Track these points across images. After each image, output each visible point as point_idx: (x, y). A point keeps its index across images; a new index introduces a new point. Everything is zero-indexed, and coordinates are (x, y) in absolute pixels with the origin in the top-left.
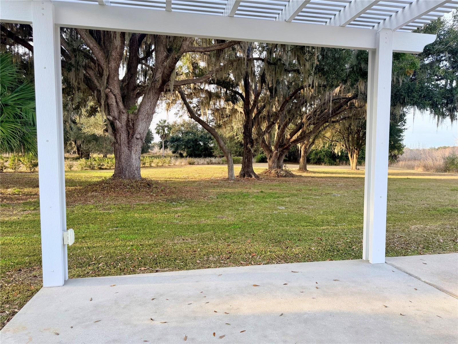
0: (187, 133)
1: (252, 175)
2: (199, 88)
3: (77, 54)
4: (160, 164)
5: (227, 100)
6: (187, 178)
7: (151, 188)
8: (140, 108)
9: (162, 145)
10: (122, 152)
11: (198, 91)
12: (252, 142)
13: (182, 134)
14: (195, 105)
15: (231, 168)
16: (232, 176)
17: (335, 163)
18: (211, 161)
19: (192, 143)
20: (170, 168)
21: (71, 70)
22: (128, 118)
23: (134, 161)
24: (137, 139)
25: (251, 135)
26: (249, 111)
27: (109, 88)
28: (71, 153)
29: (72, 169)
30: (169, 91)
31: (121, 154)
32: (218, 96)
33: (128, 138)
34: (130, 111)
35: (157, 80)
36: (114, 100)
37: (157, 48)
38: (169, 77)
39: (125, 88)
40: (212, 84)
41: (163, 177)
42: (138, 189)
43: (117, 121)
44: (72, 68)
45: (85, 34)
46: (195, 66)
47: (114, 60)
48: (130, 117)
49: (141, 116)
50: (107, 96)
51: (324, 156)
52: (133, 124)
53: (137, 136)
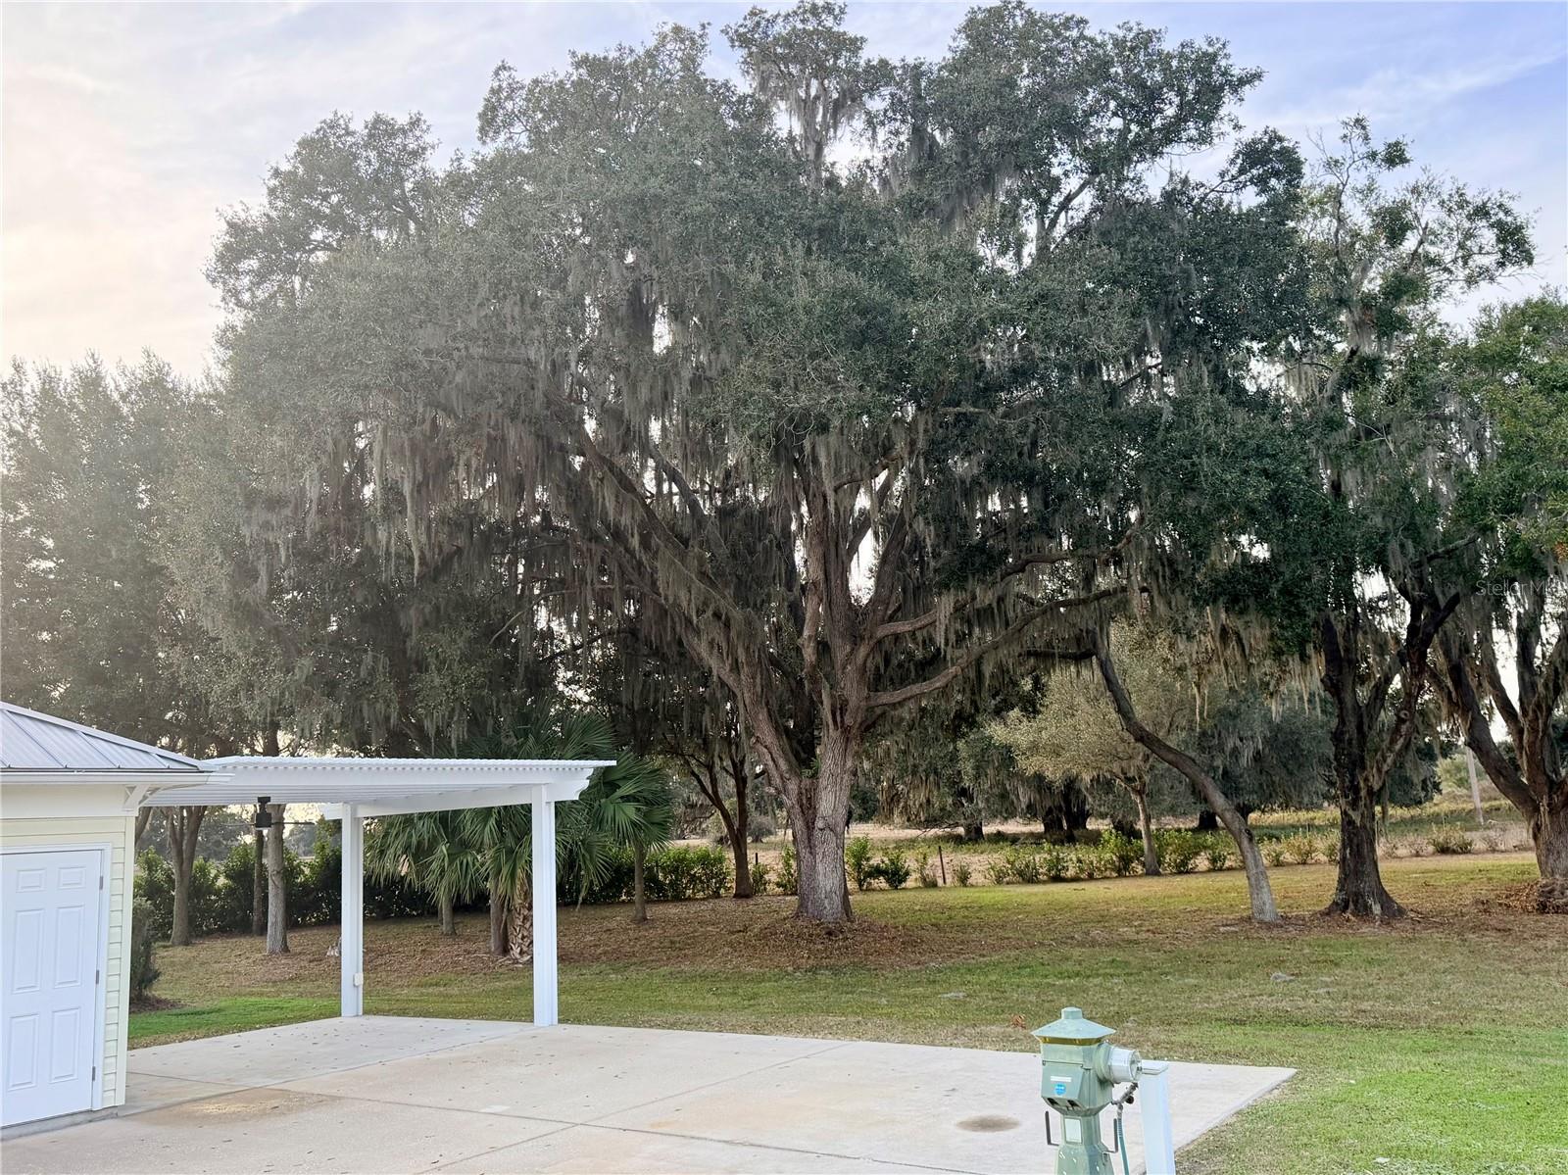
1: (1374, 906)
22: (800, 788)
24: (820, 830)
27: (755, 736)
33: (808, 829)
36: (769, 757)
48: (802, 786)
49: (822, 782)
52: (809, 799)
53: (820, 824)
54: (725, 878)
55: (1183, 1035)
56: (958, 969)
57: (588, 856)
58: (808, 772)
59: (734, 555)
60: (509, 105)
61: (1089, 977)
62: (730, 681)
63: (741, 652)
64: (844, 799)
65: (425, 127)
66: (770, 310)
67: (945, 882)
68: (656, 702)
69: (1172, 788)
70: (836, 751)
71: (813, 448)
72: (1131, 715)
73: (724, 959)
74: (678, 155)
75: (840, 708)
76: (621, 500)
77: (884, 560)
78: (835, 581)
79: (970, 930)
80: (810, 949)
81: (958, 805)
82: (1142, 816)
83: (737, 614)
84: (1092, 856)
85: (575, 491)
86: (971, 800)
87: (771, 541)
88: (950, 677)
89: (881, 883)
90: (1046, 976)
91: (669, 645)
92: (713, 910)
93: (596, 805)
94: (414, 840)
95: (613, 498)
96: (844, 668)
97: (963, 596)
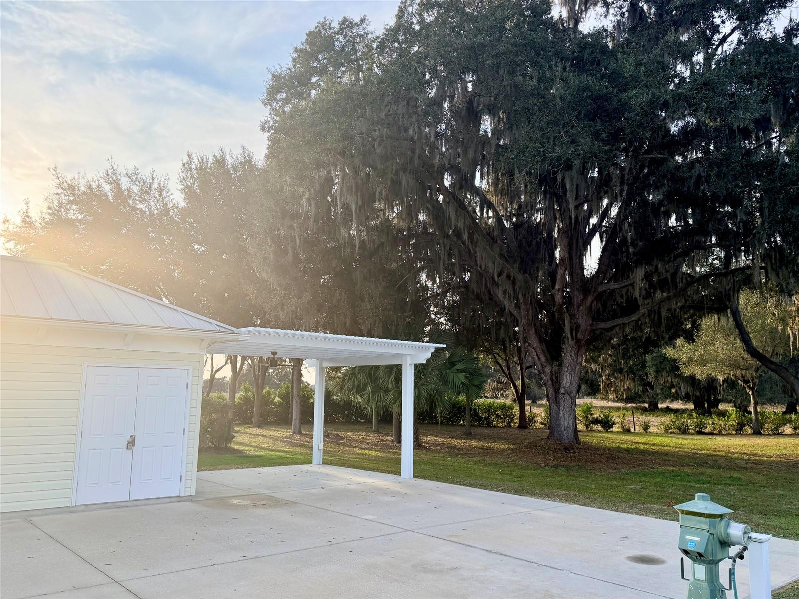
24: (562, 394)
33: (555, 393)
48: (553, 370)
49: (564, 368)
52: (557, 378)
53: (562, 391)
54: (514, 417)
55: (775, 521)
56: (638, 474)
57: (439, 398)
58: (556, 363)
59: (520, 246)
60: (410, 9)
61: (715, 484)
62: (515, 313)
63: (521, 297)
64: (577, 379)
65: (367, 23)
66: (541, 101)
67: (635, 429)
68: (479, 326)
69: (771, 388)
70: (573, 353)
71: (563, 180)
72: (749, 342)
73: (508, 456)
74: (494, 21)
75: (576, 328)
76: (458, 214)
77: (604, 250)
78: (576, 261)
79: (646, 454)
80: (554, 456)
81: (644, 391)
82: (752, 402)
83: (520, 277)
84: (720, 422)
85: (437, 212)
86: (652, 388)
87: (541, 239)
88: (641, 314)
89: (599, 427)
90: (690, 482)
91: (484, 294)
92: (506, 432)
93: (445, 374)
94: (356, 383)
95: (454, 213)
96: (579, 308)
97: (650, 268)
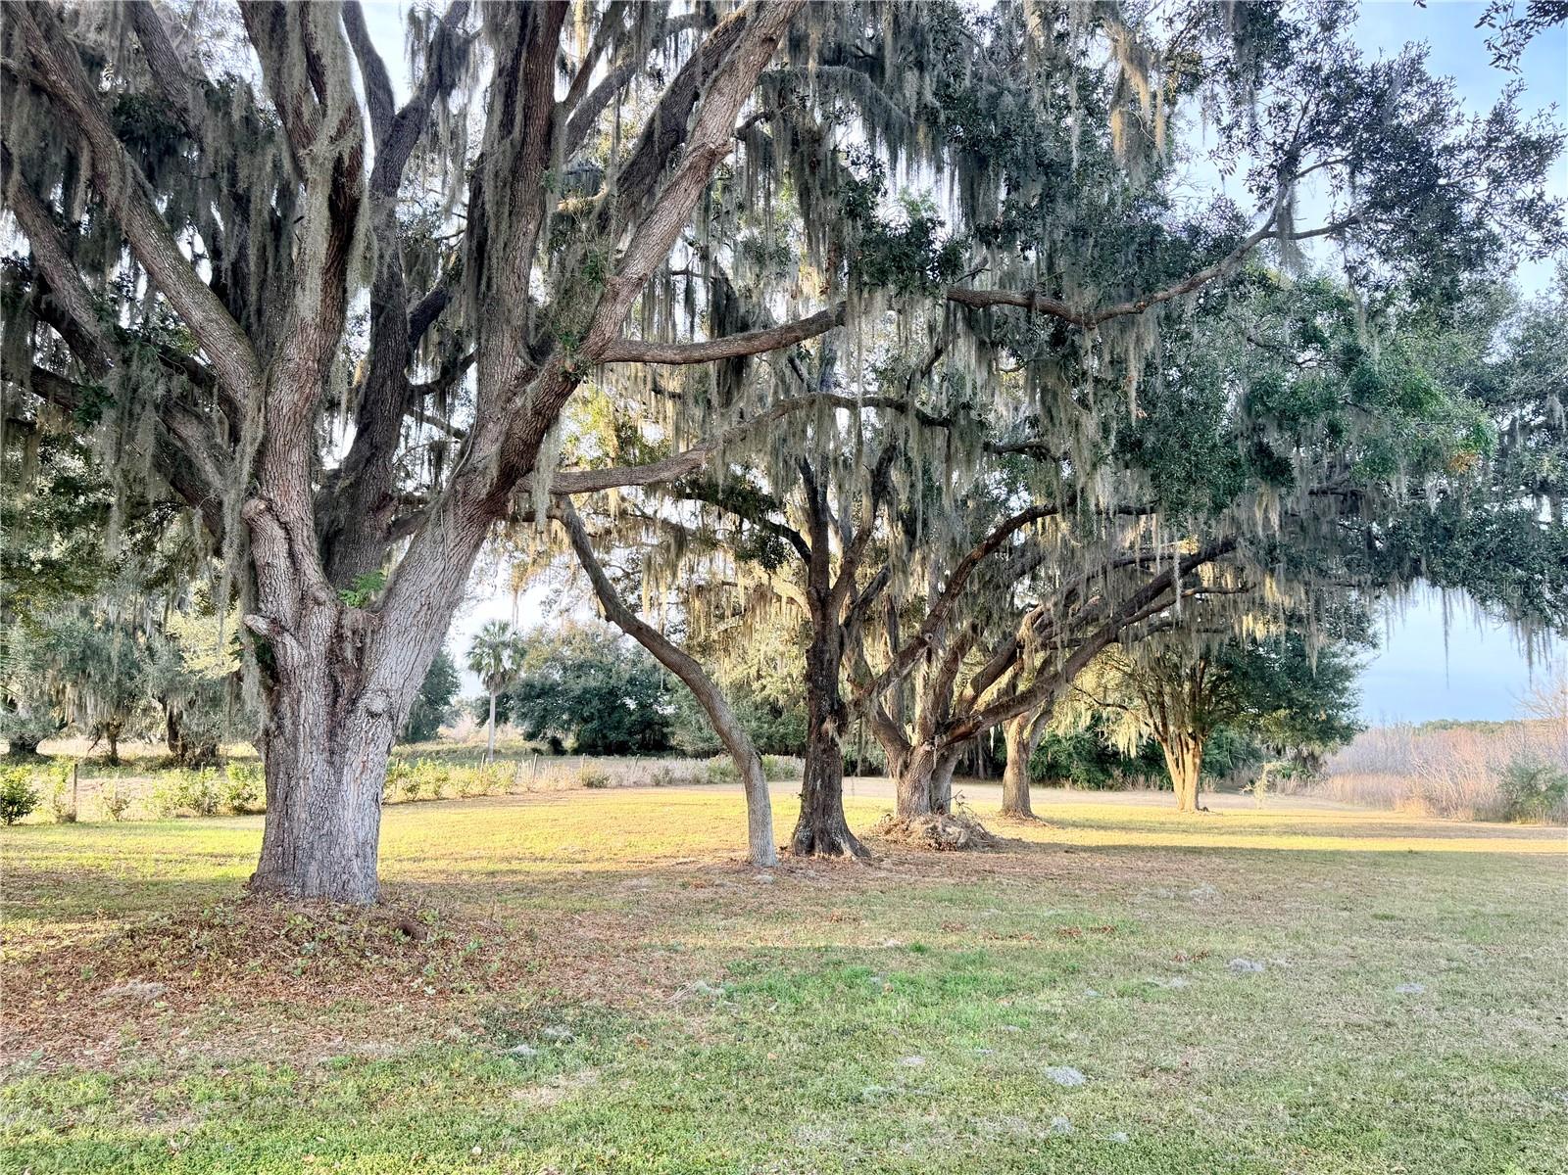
0: (581, 668)
1: (843, 845)
2: (638, 513)
3: (132, 354)
4: (476, 789)
5: (743, 556)
6: (579, 857)
7: (416, 947)
8: (395, 583)
9: (487, 712)
10: (300, 773)
11: (630, 521)
12: (839, 712)
13: (565, 669)
14: (619, 573)
15: (759, 817)
16: (764, 853)
17: (1110, 782)
18: (667, 772)
19: (596, 702)
20: (511, 803)
21: (98, 416)
22: (339, 625)
23: (349, 814)
24: (373, 715)
25: (833, 682)
26: (827, 595)
27: (261, 498)
28: (154, 741)
29: (124, 814)
30: (530, 517)
31: (293, 783)
32: (708, 541)
33: (332, 714)
34: (351, 594)
35: (480, 466)
36: (282, 548)
37: (487, 341)
38: (534, 457)
39: (342, 500)
40: (689, 497)
41: (482, 853)
42: (354, 955)
43: (288, 639)
44: (105, 410)
45: (174, 268)
46: (626, 436)
47: (292, 377)
48: (347, 621)
49: (395, 617)
50: (251, 533)
51: (1070, 755)
52: (360, 652)
53: (373, 704)
58: (352, 596)
